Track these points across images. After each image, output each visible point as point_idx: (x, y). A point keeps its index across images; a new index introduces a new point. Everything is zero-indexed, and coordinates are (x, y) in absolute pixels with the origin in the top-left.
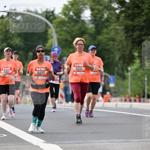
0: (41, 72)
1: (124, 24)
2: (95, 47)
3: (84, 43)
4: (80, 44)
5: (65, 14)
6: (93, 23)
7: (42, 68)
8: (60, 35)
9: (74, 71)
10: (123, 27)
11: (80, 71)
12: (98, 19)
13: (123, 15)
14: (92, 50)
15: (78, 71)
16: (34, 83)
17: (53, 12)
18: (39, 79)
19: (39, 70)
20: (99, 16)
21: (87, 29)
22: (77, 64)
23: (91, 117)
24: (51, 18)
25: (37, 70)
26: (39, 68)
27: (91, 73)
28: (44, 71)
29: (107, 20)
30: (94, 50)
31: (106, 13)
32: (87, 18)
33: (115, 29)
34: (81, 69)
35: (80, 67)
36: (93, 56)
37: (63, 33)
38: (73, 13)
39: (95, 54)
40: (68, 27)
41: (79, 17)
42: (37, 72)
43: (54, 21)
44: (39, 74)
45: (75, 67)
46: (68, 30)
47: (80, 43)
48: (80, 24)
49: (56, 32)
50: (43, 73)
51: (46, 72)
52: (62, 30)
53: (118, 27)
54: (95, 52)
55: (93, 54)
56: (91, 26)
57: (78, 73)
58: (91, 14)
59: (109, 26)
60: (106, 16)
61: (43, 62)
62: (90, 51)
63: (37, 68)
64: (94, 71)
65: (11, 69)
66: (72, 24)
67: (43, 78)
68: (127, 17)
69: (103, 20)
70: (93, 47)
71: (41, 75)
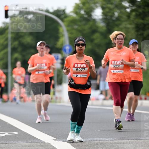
0: (80, 68)
1: (135, 22)
2: (136, 41)
3: (124, 37)
4: (119, 39)
5: (76, 13)
6: (104, 22)
7: (81, 64)
8: (71, 33)
9: (111, 70)
10: (133, 26)
11: (118, 69)
12: (108, 17)
13: (134, 13)
14: (133, 44)
15: (116, 69)
16: (72, 81)
17: (64, 11)
18: (78, 77)
19: (78, 66)
20: (110, 14)
21: (98, 27)
22: (114, 61)
23: (133, 121)
24: (63, 16)
25: (75, 66)
26: (78, 64)
27: (133, 70)
28: (84, 67)
29: (118, 19)
30: (136, 45)
31: (116, 11)
32: (98, 16)
33: (126, 28)
34: (119, 66)
35: (118, 64)
36: (134, 51)
37: (74, 31)
38: (85, 11)
39: (136, 49)
40: (80, 26)
41: (90, 16)
42: (76, 68)
43: (66, 19)
44: (78, 72)
45: (112, 64)
46: (79, 28)
47: (120, 37)
48: (91, 23)
49: (68, 31)
50: (83, 70)
51: (87, 69)
52: (73, 29)
53: (129, 26)
54: (136, 47)
55: (134, 49)
56: (102, 25)
57: (116, 71)
58: (103, 13)
59: (120, 24)
60: (116, 14)
61: (83, 57)
62: (131, 46)
63: (76, 64)
64: (136, 69)
65: (46, 65)
66: (84, 22)
67: (83, 76)
68: (138, 16)
69: (114, 18)
70: (134, 41)
71: (81, 72)
